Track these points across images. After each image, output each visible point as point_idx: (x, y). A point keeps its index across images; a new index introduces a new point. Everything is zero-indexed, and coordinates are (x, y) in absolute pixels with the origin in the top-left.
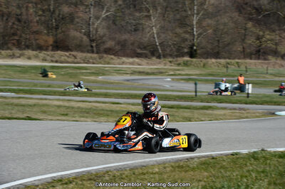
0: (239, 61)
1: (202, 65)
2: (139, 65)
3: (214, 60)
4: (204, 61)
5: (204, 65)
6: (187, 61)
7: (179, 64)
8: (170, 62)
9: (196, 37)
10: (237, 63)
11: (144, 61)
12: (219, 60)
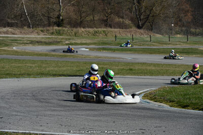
0: (105, 29)
1: (73, 33)
2: (14, 34)
3: (82, 29)
4: (75, 30)
5: (75, 34)
6: (59, 31)
7: (52, 33)
8: (42, 31)
9: (62, 8)
10: (104, 31)
11: (17, 31)
12: (87, 29)
